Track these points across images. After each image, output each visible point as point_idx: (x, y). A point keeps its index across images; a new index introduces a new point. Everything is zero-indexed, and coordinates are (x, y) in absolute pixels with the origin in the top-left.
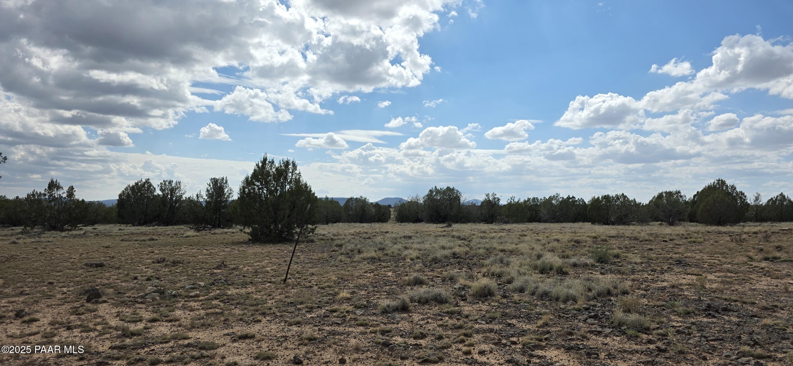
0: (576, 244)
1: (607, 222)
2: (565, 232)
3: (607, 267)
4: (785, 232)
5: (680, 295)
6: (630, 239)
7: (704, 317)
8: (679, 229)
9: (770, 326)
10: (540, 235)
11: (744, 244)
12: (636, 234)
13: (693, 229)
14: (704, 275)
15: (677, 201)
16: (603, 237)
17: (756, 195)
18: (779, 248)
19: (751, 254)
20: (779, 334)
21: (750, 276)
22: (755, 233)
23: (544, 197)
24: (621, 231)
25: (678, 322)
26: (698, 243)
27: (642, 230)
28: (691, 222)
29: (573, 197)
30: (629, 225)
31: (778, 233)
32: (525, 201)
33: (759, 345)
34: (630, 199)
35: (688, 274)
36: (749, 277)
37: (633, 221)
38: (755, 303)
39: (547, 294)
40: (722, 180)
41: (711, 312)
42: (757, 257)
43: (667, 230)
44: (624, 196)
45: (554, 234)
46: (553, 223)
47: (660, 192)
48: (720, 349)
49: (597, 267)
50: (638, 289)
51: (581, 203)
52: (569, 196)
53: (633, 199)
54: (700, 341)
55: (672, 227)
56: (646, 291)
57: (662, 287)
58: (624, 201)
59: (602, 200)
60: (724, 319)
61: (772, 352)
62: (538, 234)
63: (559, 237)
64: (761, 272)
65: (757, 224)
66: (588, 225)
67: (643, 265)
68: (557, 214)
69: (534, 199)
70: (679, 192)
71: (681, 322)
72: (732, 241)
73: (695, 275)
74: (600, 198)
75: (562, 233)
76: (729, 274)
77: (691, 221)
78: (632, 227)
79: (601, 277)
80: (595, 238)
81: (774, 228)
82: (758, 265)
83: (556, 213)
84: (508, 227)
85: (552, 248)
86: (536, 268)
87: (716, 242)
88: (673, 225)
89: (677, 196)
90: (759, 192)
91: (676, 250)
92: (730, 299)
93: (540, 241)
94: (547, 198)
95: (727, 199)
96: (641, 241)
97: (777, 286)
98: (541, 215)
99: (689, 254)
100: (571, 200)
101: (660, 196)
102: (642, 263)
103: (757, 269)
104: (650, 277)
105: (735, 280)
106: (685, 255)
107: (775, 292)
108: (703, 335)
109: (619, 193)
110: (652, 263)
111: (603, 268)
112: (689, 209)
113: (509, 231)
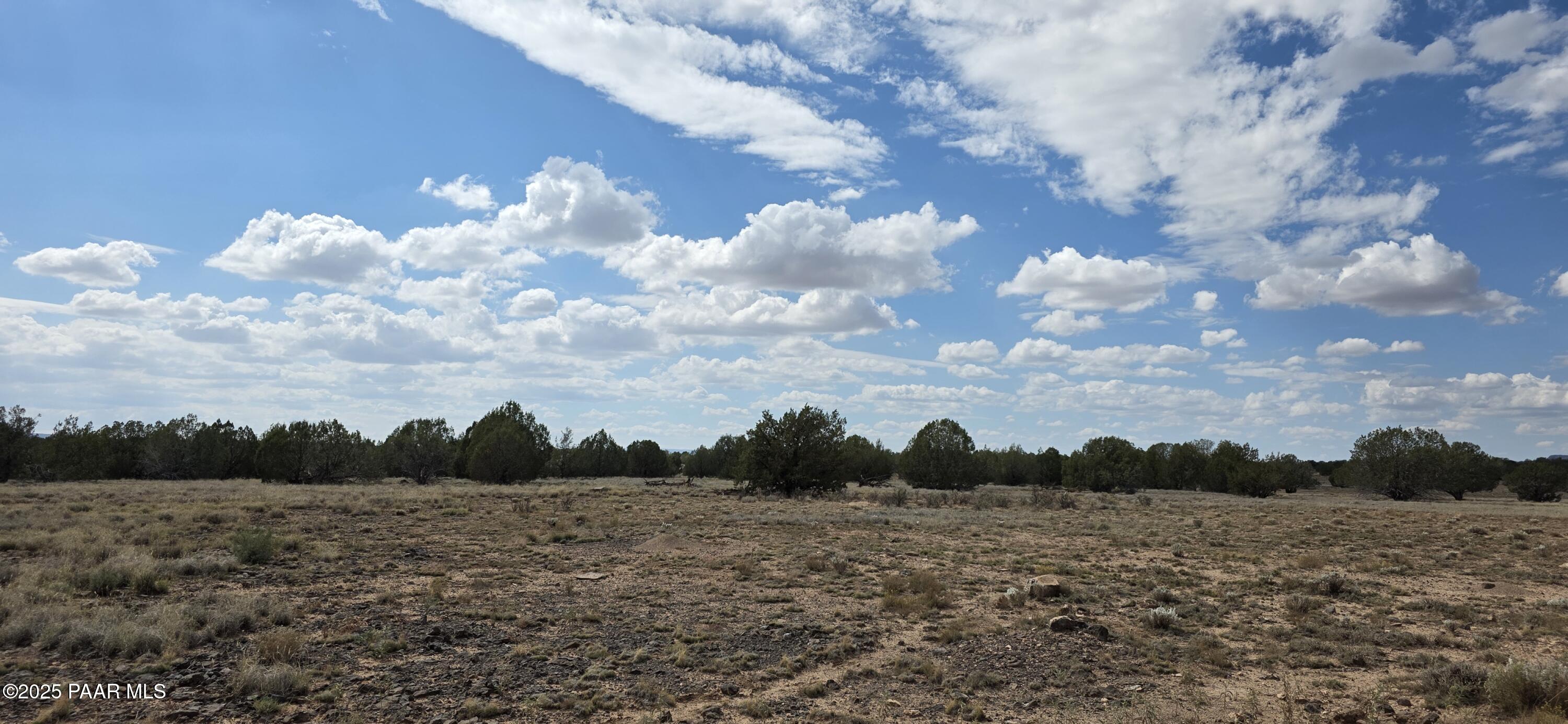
0: (210, 526)
1: (297, 477)
2: (193, 501)
3: (263, 570)
4: (597, 493)
5: (392, 617)
6: (334, 511)
7: (421, 654)
8: (433, 491)
9: (524, 656)
10: (127, 507)
11: (532, 515)
12: (348, 502)
13: (456, 490)
14: (448, 574)
15: (437, 438)
16: (276, 509)
17: (565, 432)
18: (580, 521)
19: (535, 532)
20: (534, 668)
21: (523, 571)
22: (555, 496)
23: (159, 422)
24: (321, 497)
25: (369, 669)
26: (460, 515)
27: (363, 494)
28: (458, 478)
29: (229, 424)
30: (341, 483)
31: (587, 495)
32: (107, 430)
33: (497, 693)
34: (350, 433)
35: (422, 574)
36: (520, 573)
37: (352, 476)
38: (516, 618)
39: (89, 643)
40: (515, 404)
41: (436, 643)
42: (543, 537)
43: (412, 493)
44: (337, 426)
45: (164, 504)
46: (174, 479)
47: (409, 421)
48: (430, 710)
49: (242, 573)
50: (313, 612)
51: (246, 437)
52: (219, 421)
53: (355, 431)
54: (398, 702)
55: (422, 487)
56: (328, 614)
57: (363, 604)
58: (336, 436)
59: (292, 432)
60: (456, 652)
61: (513, 702)
62: (123, 505)
63: (174, 510)
64: (541, 563)
65: (561, 480)
66: (254, 484)
67: (341, 563)
68: (187, 460)
69: (131, 424)
70: (443, 422)
71: (376, 669)
72: (515, 510)
73: (433, 575)
74: (287, 429)
75: (185, 502)
76: (490, 570)
77: (459, 476)
78: (345, 488)
79: (242, 593)
80: (261, 510)
81: (584, 487)
82: (541, 551)
83: (183, 457)
84: (49, 488)
85: (144, 537)
86: (83, 583)
87: (489, 513)
88: (424, 484)
89: (439, 430)
90: (571, 428)
91: (415, 530)
92: (477, 614)
93: (122, 520)
94: (166, 423)
95: (518, 437)
96: (354, 516)
97: (558, 585)
98: (146, 461)
99: (436, 538)
100: (222, 430)
101: (409, 428)
102: (340, 558)
103: (537, 557)
104: (345, 586)
105: (498, 579)
106: (427, 539)
107: (552, 596)
108: (408, 688)
109: (329, 419)
110: (360, 557)
111: (253, 575)
112: (456, 455)
113: (47, 498)
